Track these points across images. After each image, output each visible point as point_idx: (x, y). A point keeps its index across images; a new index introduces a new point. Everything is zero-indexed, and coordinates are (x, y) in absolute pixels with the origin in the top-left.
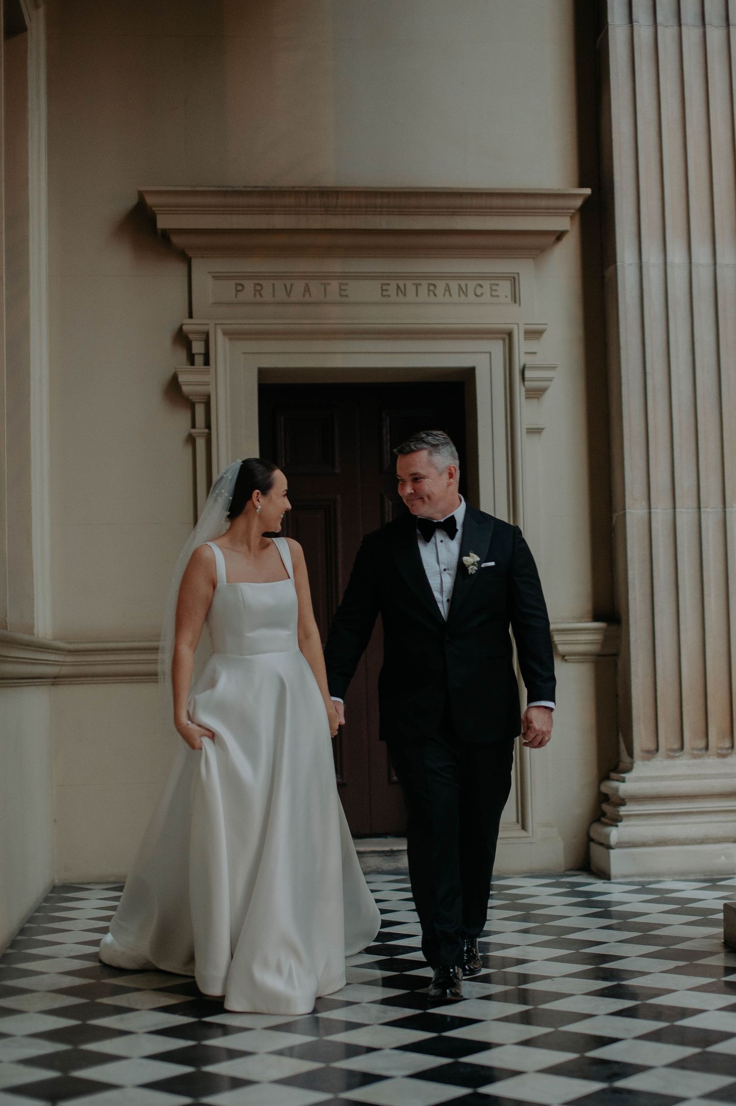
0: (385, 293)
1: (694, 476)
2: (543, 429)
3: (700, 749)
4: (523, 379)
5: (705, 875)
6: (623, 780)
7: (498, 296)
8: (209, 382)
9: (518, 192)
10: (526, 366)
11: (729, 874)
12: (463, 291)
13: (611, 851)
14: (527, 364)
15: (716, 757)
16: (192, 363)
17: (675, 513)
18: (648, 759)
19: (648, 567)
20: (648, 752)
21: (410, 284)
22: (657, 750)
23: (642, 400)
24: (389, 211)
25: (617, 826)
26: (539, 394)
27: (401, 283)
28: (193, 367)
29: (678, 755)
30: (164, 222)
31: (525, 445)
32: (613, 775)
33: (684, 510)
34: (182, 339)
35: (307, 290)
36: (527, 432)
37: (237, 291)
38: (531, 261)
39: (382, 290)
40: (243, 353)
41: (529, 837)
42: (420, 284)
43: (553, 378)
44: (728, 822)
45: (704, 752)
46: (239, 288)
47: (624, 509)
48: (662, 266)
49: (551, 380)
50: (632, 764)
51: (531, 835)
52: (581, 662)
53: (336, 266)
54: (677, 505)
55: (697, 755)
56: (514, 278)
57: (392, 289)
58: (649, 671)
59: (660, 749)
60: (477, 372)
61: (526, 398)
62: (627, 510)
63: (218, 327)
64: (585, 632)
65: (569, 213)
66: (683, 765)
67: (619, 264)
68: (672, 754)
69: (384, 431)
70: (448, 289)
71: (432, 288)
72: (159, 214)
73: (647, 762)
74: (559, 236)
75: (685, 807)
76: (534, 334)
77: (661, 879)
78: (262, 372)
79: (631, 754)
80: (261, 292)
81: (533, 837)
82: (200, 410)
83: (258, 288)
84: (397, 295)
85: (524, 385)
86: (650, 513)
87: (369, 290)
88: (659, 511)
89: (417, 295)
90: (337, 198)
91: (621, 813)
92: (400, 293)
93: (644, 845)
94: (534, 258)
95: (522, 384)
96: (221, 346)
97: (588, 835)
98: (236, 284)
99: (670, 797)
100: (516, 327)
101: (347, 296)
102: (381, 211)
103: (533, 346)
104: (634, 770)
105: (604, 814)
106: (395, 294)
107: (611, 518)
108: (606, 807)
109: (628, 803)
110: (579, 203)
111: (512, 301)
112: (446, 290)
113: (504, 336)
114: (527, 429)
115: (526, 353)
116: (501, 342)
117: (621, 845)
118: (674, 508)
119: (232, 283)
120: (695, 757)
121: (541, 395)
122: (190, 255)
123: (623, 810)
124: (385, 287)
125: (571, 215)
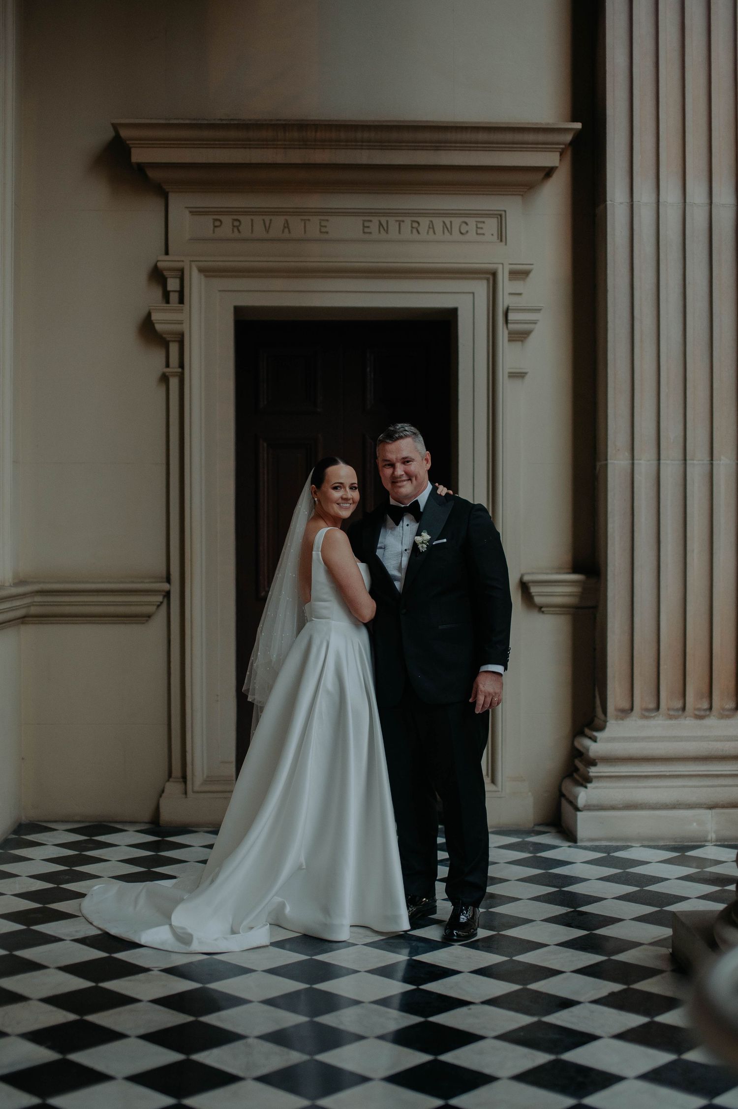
0: (366, 230)
1: (681, 426)
2: (526, 373)
3: (677, 710)
4: (506, 321)
5: (676, 842)
6: (595, 740)
7: (484, 234)
8: (183, 321)
9: (504, 126)
10: (510, 308)
11: (701, 842)
12: (446, 228)
13: (579, 814)
14: (510, 305)
15: (692, 719)
16: (168, 302)
17: (659, 464)
18: (622, 719)
19: (629, 520)
20: (623, 711)
21: (392, 221)
22: (632, 709)
23: (629, 346)
24: (371, 145)
25: (586, 787)
26: (522, 337)
27: (383, 220)
28: (168, 305)
29: (653, 715)
30: (138, 156)
31: (507, 388)
32: (587, 731)
33: (668, 462)
34: (157, 276)
35: (287, 226)
36: (509, 377)
37: (215, 227)
38: (518, 199)
39: (364, 227)
40: (220, 291)
41: (499, 791)
42: (403, 221)
43: (538, 320)
44: (701, 786)
45: (680, 712)
46: (217, 223)
47: (606, 460)
48: (655, 205)
49: (536, 323)
50: (605, 722)
51: (500, 790)
52: (557, 614)
53: (315, 201)
54: (662, 457)
55: (674, 716)
56: (501, 215)
57: (374, 226)
58: (627, 628)
59: (635, 708)
60: (460, 313)
61: (509, 341)
62: (609, 461)
63: (193, 264)
64: (562, 584)
65: (559, 148)
66: (658, 726)
67: (609, 202)
68: (647, 714)
69: (368, 369)
70: (432, 226)
71: (415, 225)
72: (133, 147)
73: (621, 722)
74: (549, 172)
75: (658, 770)
76: (520, 274)
77: (629, 844)
78: (238, 310)
79: (605, 712)
80: (240, 228)
81: (502, 792)
82: (174, 348)
83: (236, 223)
84: (379, 232)
85: (507, 327)
86: (633, 464)
87: (349, 227)
88: (642, 462)
89: (400, 232)
90: (316, 132)
91: (591, 774)
92: (382, 229)
93: (613, 808)
94: (522, 195)
95: (505, 327)
96: (196, 283)
97: (560, 791)
98: (214, 219)
99: (643, 759)
100: (501, 266)
101: (327, 233)
102: (362, 146)
103: (517, 286)
104: (607, 729)
105: (576, 770)
106: (377, 230)
107: (594, 467)
108: (578, 763)
109: (599, 763)
110: (569, 138)
111: (498, 239)
112: (429, 228)
113: (488, 276)
114: (509, 373)
115: (510, 294)
116: (485, 283)
117: (589, 808)
118: (659, 459)
119: (210, 218)
120: (671, 717)
121: (525, 338)
122: (167, 190)
123: (593, 771)
124: (366, 224)
125: (560, 150)
